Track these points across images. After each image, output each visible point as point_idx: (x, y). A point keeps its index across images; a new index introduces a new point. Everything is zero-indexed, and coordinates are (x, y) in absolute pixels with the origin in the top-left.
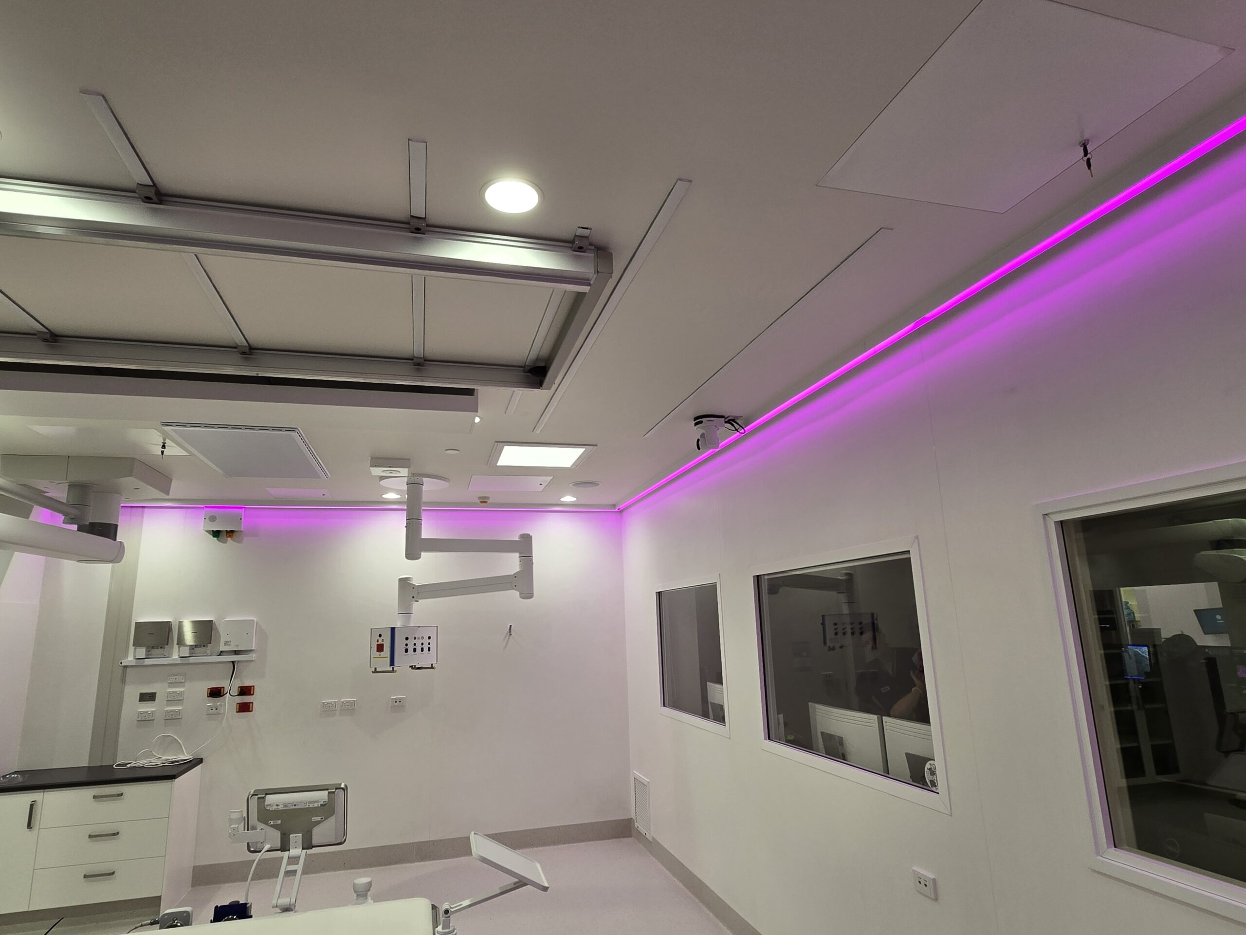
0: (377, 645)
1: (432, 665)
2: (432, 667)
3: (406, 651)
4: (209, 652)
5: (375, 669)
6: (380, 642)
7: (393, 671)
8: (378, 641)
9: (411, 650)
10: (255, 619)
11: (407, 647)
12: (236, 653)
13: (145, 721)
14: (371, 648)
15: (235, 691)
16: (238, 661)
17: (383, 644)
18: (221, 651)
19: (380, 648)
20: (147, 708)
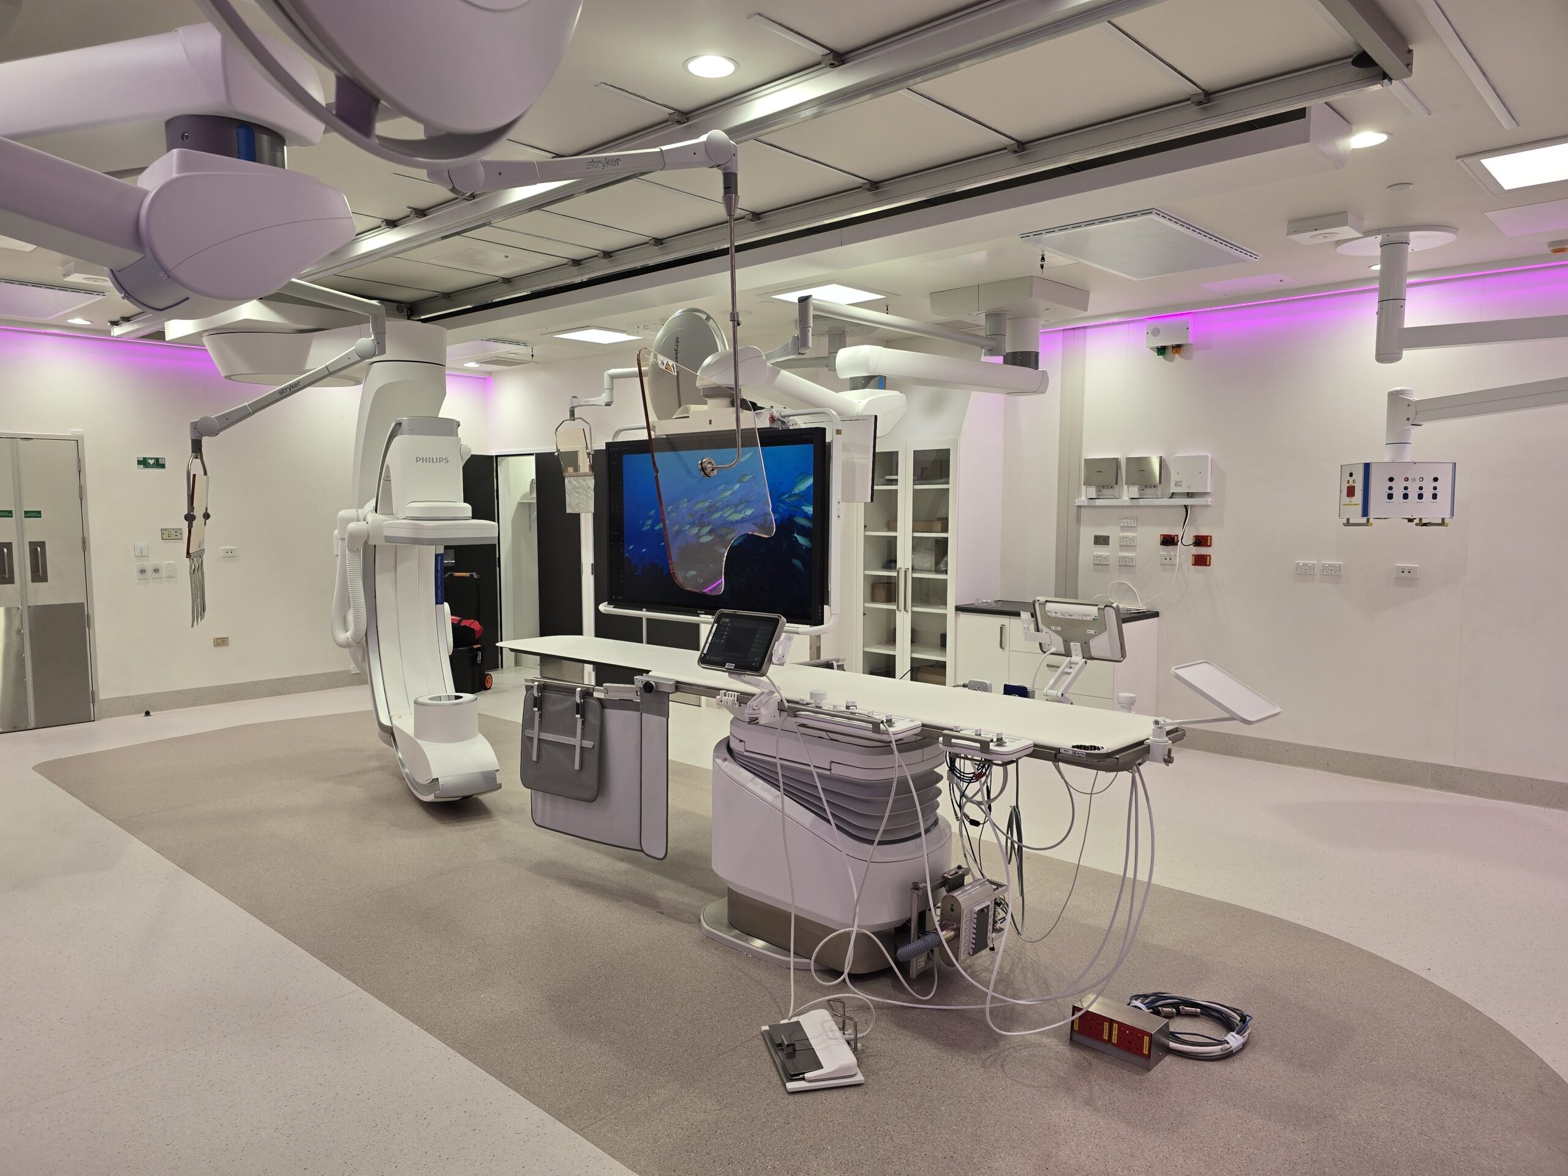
0: (1348, 487)
1: (1443, 519)
2: (1443, 523)
3: (1390, 496)
4: (1159, 494)
5: (1348, 520)
6: (1351, 483)
7: (1368, 523)
8: (1348, 482)
9: (1398, 493)
10: (1209, 455)
11: (1391, 492)
12: (1189, 495)
13: (1100, 565)
14: (1341, 491)
15: (1189, 539)
16: (1191, 506)
17: (1354, 487)
18: (1173, 493)
19: (1351, 492)
20: (1102, 551)
